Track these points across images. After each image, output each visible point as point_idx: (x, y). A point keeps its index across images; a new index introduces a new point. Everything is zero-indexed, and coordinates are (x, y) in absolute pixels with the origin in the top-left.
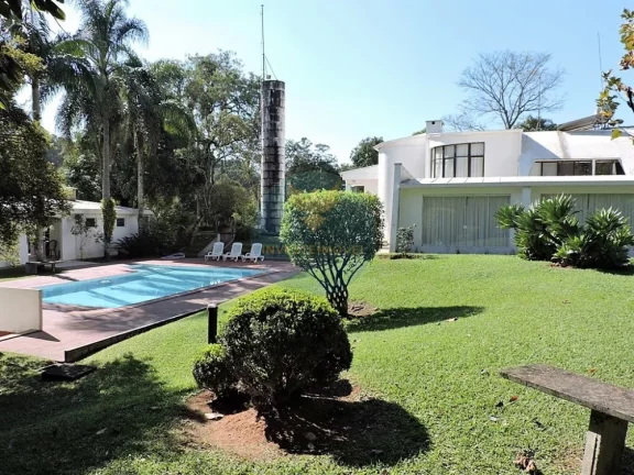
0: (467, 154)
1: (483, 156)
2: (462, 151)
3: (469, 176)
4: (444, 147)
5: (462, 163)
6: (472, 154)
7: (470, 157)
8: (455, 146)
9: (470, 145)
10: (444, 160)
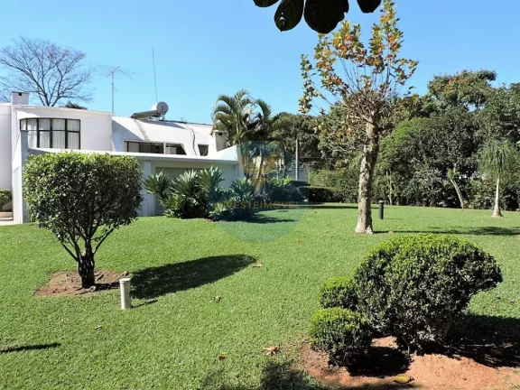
0: (63, 128)
1: (79, 132)
2: (58, 125)
3: (66, 147)
4: (37, 119)
5: (59, 137)
6: (69, 129)
7: (67, 132)
8: (51, 120)
9: (66, 120)
10: (38, 131)
